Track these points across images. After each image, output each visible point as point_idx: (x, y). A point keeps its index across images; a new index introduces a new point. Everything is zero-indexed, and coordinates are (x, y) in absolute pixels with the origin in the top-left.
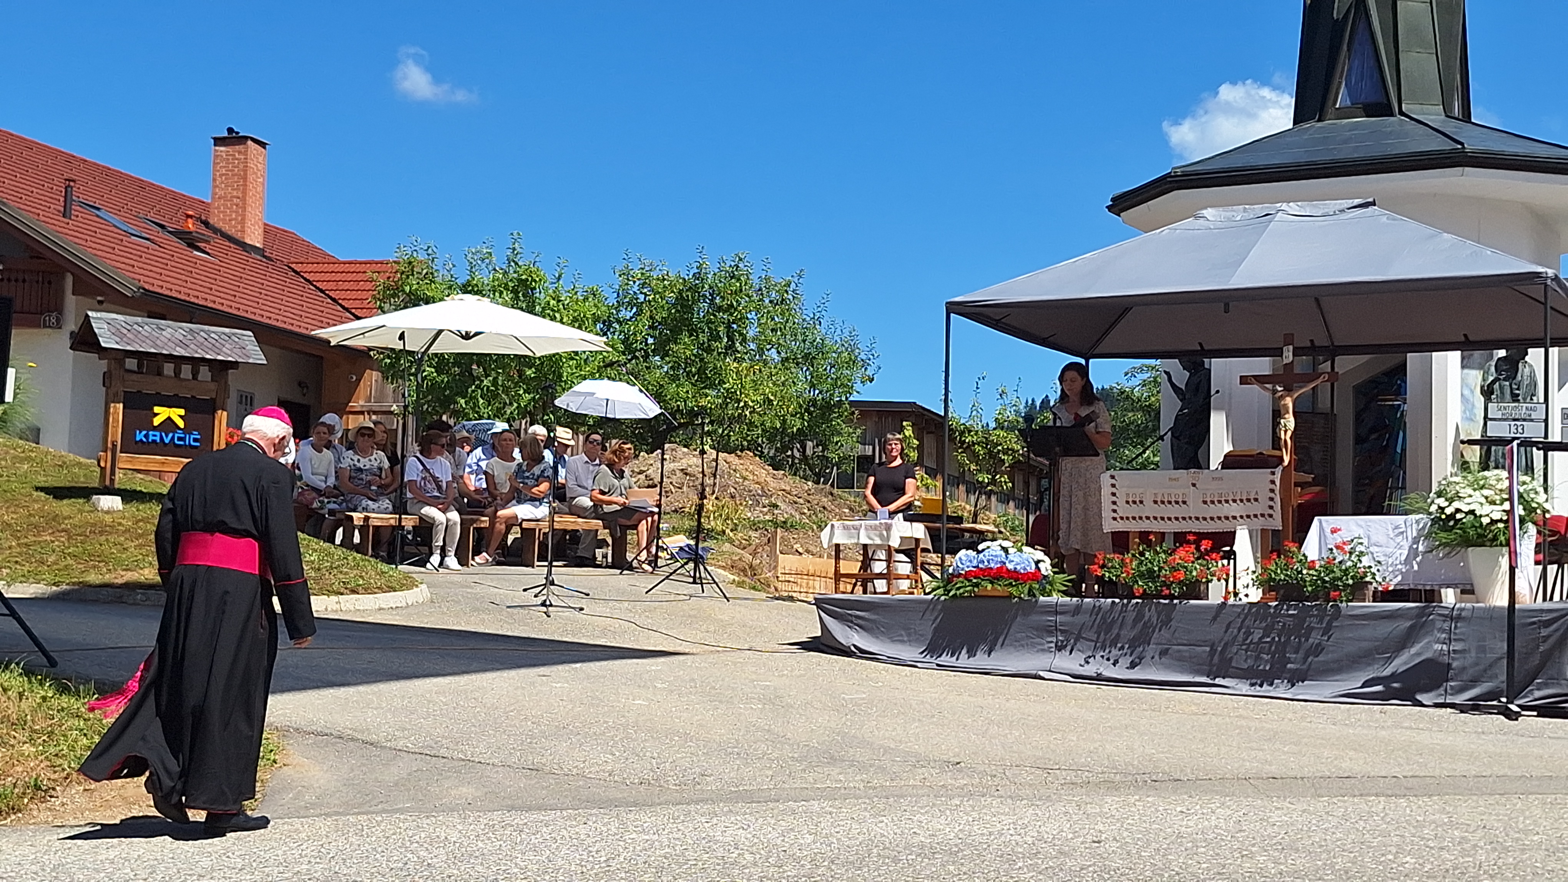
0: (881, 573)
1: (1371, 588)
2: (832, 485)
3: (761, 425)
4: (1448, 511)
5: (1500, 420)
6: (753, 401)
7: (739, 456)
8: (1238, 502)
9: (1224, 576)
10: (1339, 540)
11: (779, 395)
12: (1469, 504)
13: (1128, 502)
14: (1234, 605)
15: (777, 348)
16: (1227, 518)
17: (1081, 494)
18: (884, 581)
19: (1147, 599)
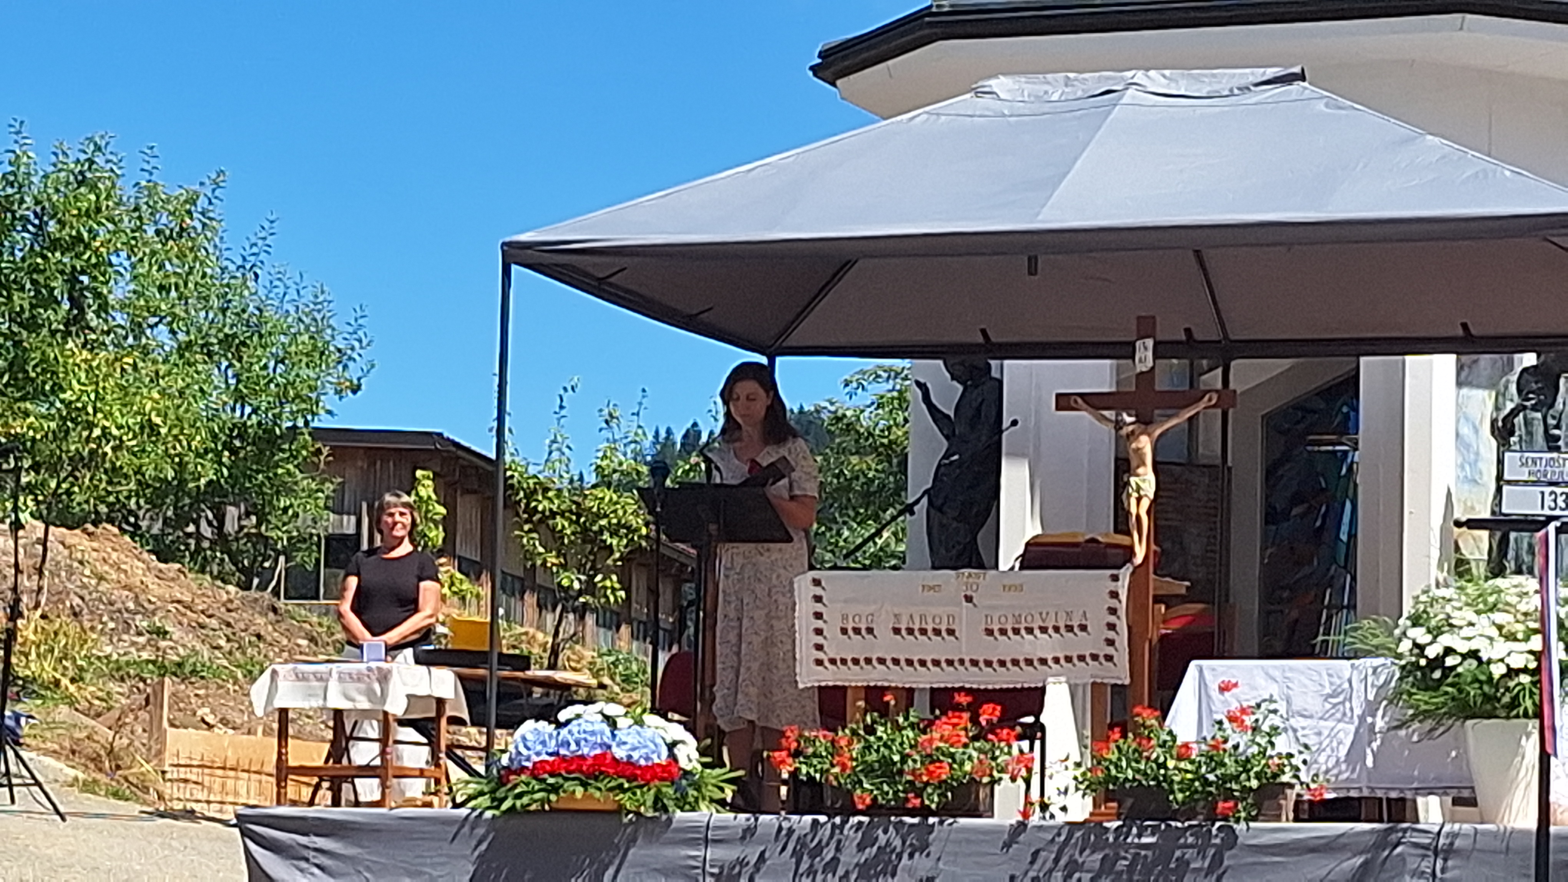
0: (368, 766)
1: (1292, 794)
2: (276, 593)
3: (135, 473)
4: (1432, 652)
5: (1526, 483)
6: (120, 427)
7: (90, 534)
8: (1051, 631)
9: (1024, 773)
10: (1234, 706)
11: (172, 415)
12: (1469, 639)
13: (844, 631)
14: (1040, 828)
15: (170, 324)
16: (1029, 662)
17: (760, 615)
18: (376, 781)
19: (879, 816)
